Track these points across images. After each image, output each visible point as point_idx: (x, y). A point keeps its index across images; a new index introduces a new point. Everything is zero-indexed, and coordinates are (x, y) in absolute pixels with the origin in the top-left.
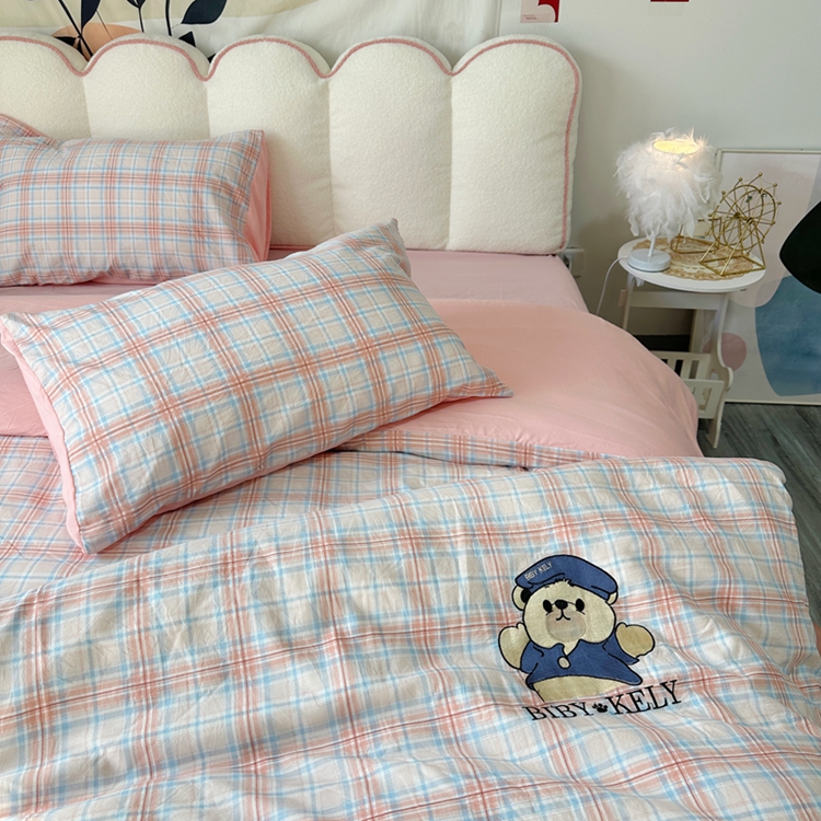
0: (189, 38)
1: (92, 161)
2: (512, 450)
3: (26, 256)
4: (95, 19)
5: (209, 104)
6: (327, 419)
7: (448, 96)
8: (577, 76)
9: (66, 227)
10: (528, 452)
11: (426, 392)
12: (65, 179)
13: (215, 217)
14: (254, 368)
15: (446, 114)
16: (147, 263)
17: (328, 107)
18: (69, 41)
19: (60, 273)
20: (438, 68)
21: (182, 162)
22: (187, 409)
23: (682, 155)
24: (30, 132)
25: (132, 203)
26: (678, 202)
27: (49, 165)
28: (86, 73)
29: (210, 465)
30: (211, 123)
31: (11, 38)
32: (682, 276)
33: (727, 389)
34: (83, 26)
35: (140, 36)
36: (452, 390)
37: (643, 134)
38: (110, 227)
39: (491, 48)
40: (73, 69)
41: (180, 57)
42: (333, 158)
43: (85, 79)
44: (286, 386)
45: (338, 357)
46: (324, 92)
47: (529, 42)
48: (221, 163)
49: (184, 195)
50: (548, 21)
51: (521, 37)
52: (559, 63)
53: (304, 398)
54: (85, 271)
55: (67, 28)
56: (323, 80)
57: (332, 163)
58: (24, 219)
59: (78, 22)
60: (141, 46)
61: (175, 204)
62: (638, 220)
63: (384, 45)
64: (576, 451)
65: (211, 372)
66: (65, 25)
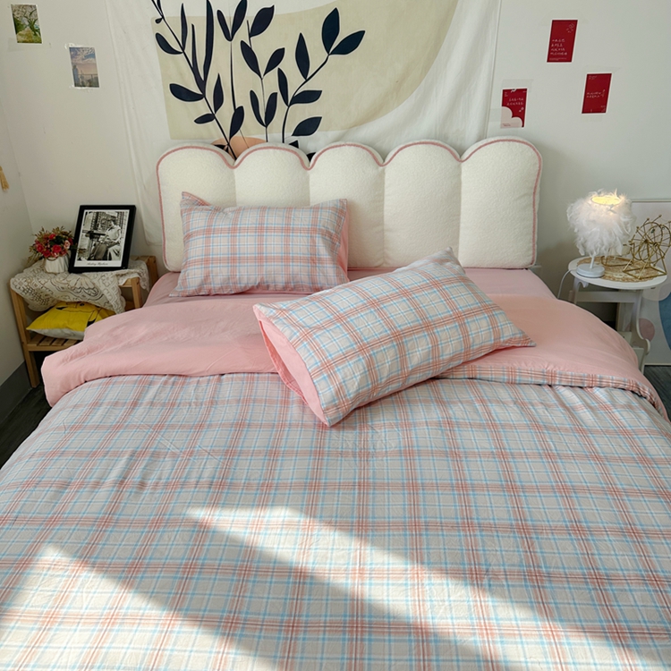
0: (295, 144)
1: (249, 220)
2: (544, 375)
3: (207, 277)
4: (238, 134)
5: (311, 184)
6: (439, 357)
7: (459, 175)
8: (540, 159)
9: (233, 260)
10: (553, 376)
11: (490, 343)
12: (233, 231)
13: (323, 251)
14: (403, 328)
15: (458, 185)
16: (281, 280)
17: (384, 183)
18: (221, 147)
19: (227, 288)
20: (453, 158)
21: (302, 219)
22: (372, 349)
23: (612, 206)
24: (202, 203)
25: (274, 244)
26: (610, 234)
27: (221, 223)
28: (236, 167)
29: (383, 380)
30: (311, 196)
31: (193, 147)
32: (614, 280)
33: (646, 353)
34: (230, 138)
35: (266, 145)
36: (504, 342)
37: (584, 194)
38: (260, 259)
39: (486, 145)
40: (228, 165)
41: (295, 156)
42: (386, 214)
43: (235, 170)
44: (419, 338)
45: (444, 322)
46: (382, 175)
47: (510, 141)
48: (326, 219)
49: (305, 239)
50: (518, 127)
51: (505, 138)
52: (530, 152)
53: (428, 344)
54: (243, 285)
55: (221, 140)
56: (381, 168)
57: (385, 217)
58: (207, 255)
59: (228, 136)
60: (271, 150)
61: (300, 245)
62: (584, 247)
63: (420, 146)
64: (582, 374)
65: (382, 330)
66: (219, 137)
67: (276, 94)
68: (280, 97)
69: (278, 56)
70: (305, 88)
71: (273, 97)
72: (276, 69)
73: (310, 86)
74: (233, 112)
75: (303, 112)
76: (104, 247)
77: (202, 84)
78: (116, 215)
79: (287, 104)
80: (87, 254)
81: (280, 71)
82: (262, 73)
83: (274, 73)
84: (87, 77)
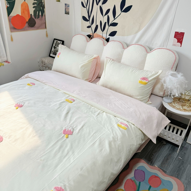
4: (96, 33)
7: (146, 57)
20: (146, 51)
28: (89, 41)
34: (94, 33)
50: (179, 46)
56: (124, 50)
66: (91, 33)
69: (108, 11)
70: (114, 22)
71: (106, 23)
74: (96, 26)
75: (112, 29)
76: (56, 51)
77: (89, 17)
79: (108, 26)
80: (53, 53)
81: (108, 15)
83: (107, 16)
84: (67, 12)
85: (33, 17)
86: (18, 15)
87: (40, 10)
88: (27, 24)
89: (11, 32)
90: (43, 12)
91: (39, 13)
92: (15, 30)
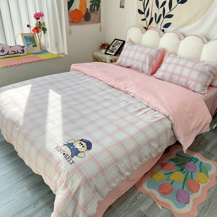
0: (163, 31)
4: (150, 25)
5: (160, 42)
7: (202, 48)
9: (127, 57)
12: (130, 50)
13: (147, 61)
15: (201, 52)
16: (135, 66)
17: (179, 46)
18: (145, 28)
20: (202, 42)
27: (130, 47)
35: (156, 29)
40: (142, 33)
41: (158, 33)
43: (143, 35)
46: (179, 43)
48: (153, 52)
49: (145, 56)
54: (127, 65)
56: (180, 41)
66: (145, 26)
67: (162, 14)
68: (162, 15)
69: (164, 3)
70: (169, 14)
71: (160, 15)
72: (163, 7)
73: (171, 13)
74: (150, 18)
75: (167, 21)
76: (114, 49)
77: (145, 10)
78: (120, 42)
79: (164, 18)
80: (110, 50)
82: (159, 8)
84: (122, 6)
85: (89, 11)
86: (76, 9)
87: (96, 4)
88: (84, 17)
89: (70, 25)
90: (98, 6)
91: (95, 7)
92: (73, 24)
